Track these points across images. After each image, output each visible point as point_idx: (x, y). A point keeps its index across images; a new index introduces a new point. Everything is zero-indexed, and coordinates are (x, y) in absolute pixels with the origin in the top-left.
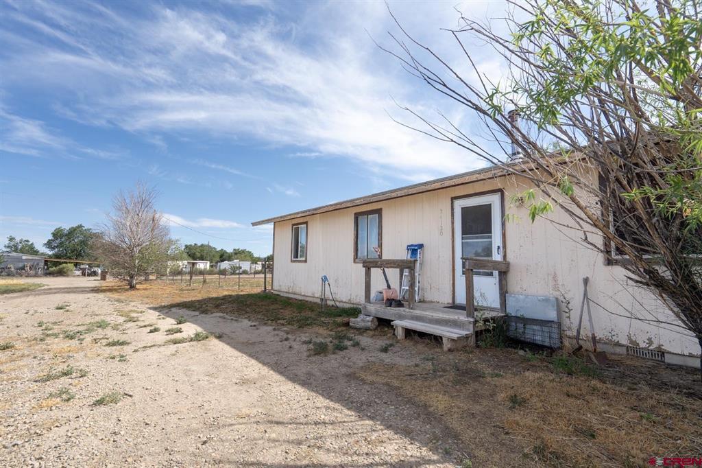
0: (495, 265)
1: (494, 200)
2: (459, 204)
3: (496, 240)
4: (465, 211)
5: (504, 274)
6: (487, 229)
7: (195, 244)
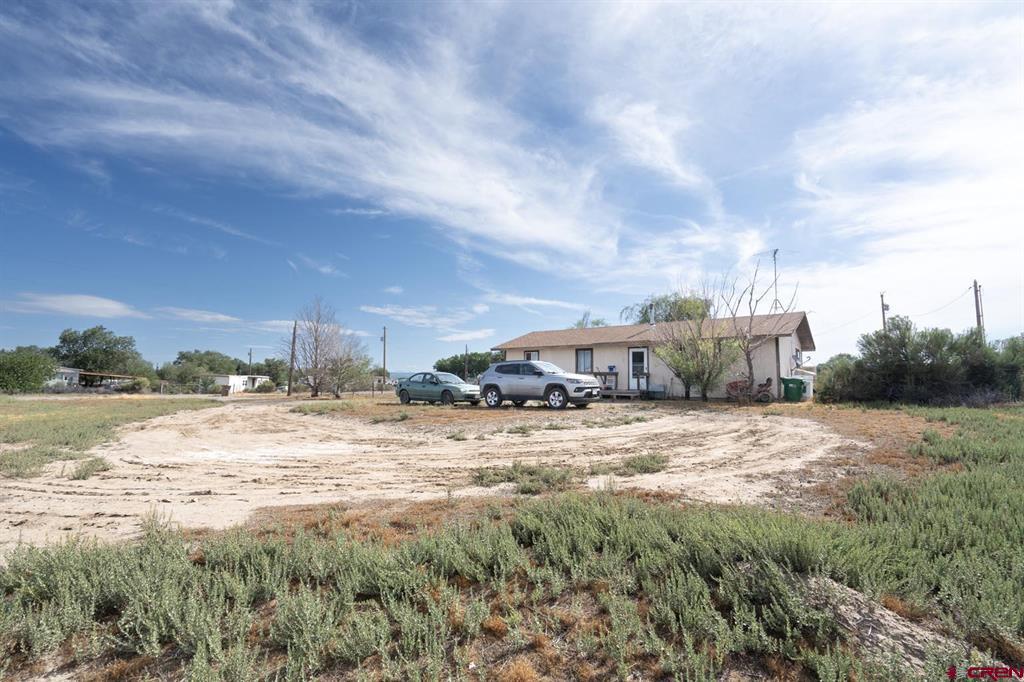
0: (645, 374)
1: (645, 350)
2: (631, 350)
3: (645, 365)
4: (634, 353)
5: (648, 377)
6: (642, 360)
7: (197, 351)
